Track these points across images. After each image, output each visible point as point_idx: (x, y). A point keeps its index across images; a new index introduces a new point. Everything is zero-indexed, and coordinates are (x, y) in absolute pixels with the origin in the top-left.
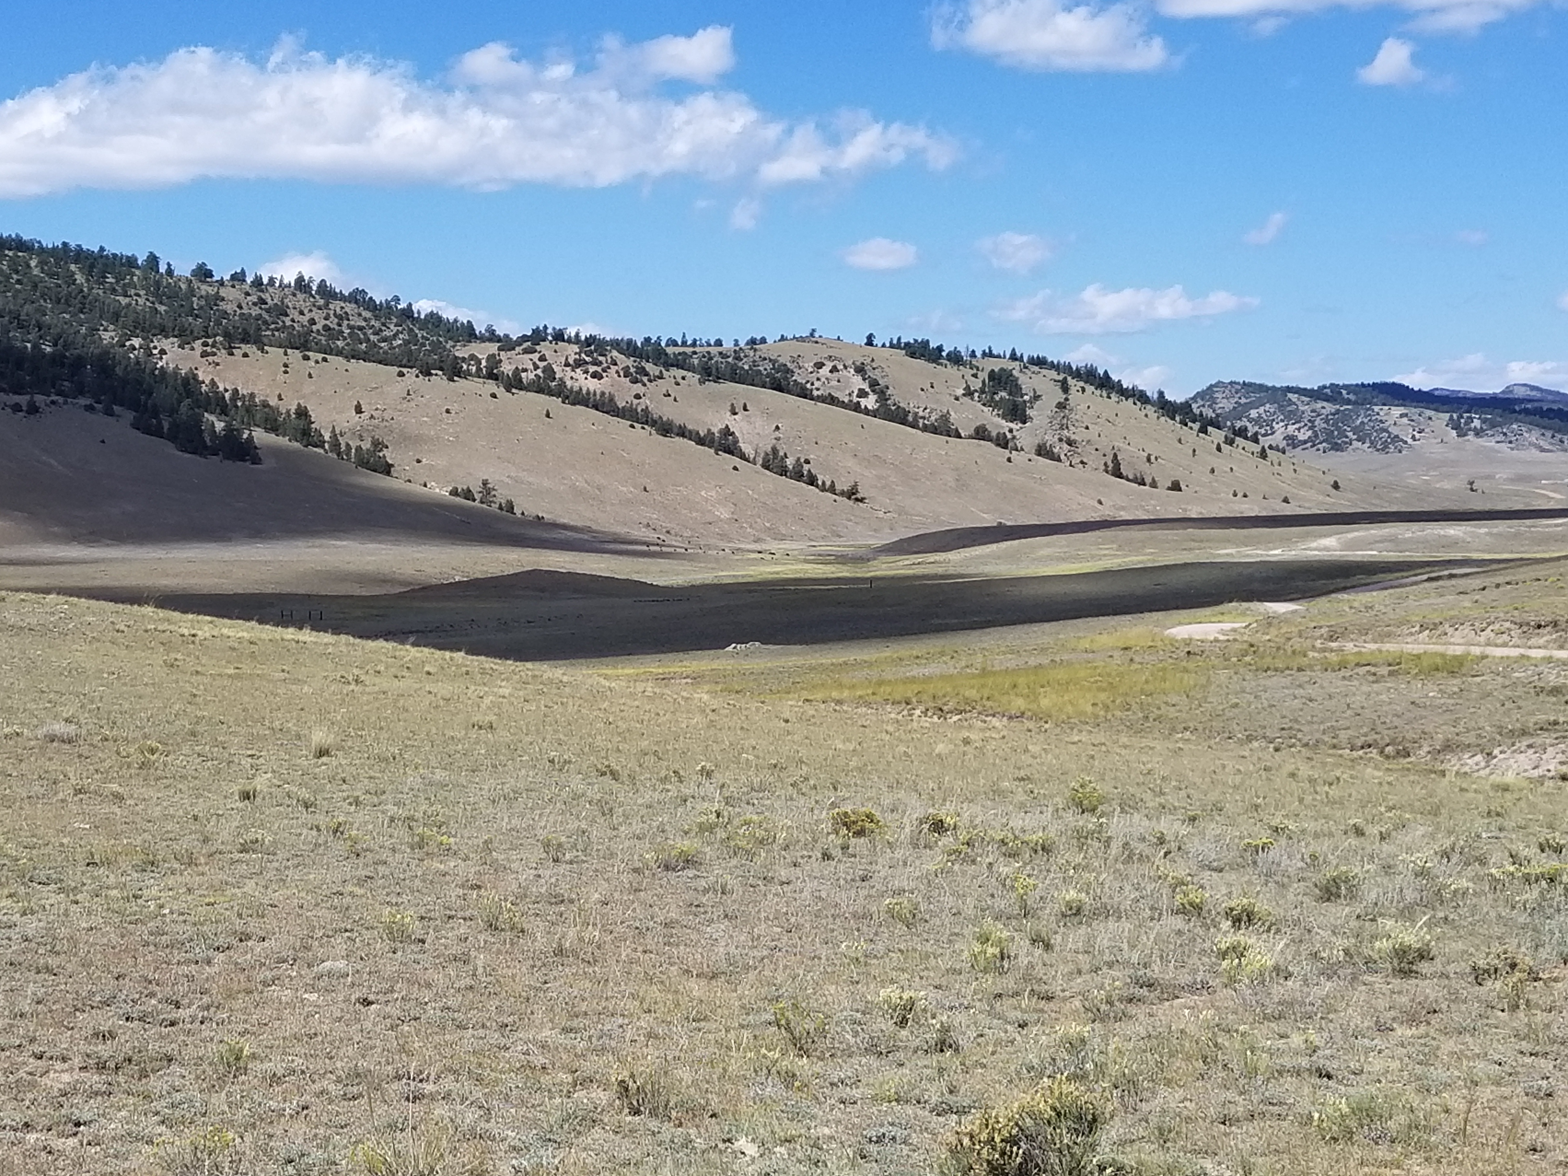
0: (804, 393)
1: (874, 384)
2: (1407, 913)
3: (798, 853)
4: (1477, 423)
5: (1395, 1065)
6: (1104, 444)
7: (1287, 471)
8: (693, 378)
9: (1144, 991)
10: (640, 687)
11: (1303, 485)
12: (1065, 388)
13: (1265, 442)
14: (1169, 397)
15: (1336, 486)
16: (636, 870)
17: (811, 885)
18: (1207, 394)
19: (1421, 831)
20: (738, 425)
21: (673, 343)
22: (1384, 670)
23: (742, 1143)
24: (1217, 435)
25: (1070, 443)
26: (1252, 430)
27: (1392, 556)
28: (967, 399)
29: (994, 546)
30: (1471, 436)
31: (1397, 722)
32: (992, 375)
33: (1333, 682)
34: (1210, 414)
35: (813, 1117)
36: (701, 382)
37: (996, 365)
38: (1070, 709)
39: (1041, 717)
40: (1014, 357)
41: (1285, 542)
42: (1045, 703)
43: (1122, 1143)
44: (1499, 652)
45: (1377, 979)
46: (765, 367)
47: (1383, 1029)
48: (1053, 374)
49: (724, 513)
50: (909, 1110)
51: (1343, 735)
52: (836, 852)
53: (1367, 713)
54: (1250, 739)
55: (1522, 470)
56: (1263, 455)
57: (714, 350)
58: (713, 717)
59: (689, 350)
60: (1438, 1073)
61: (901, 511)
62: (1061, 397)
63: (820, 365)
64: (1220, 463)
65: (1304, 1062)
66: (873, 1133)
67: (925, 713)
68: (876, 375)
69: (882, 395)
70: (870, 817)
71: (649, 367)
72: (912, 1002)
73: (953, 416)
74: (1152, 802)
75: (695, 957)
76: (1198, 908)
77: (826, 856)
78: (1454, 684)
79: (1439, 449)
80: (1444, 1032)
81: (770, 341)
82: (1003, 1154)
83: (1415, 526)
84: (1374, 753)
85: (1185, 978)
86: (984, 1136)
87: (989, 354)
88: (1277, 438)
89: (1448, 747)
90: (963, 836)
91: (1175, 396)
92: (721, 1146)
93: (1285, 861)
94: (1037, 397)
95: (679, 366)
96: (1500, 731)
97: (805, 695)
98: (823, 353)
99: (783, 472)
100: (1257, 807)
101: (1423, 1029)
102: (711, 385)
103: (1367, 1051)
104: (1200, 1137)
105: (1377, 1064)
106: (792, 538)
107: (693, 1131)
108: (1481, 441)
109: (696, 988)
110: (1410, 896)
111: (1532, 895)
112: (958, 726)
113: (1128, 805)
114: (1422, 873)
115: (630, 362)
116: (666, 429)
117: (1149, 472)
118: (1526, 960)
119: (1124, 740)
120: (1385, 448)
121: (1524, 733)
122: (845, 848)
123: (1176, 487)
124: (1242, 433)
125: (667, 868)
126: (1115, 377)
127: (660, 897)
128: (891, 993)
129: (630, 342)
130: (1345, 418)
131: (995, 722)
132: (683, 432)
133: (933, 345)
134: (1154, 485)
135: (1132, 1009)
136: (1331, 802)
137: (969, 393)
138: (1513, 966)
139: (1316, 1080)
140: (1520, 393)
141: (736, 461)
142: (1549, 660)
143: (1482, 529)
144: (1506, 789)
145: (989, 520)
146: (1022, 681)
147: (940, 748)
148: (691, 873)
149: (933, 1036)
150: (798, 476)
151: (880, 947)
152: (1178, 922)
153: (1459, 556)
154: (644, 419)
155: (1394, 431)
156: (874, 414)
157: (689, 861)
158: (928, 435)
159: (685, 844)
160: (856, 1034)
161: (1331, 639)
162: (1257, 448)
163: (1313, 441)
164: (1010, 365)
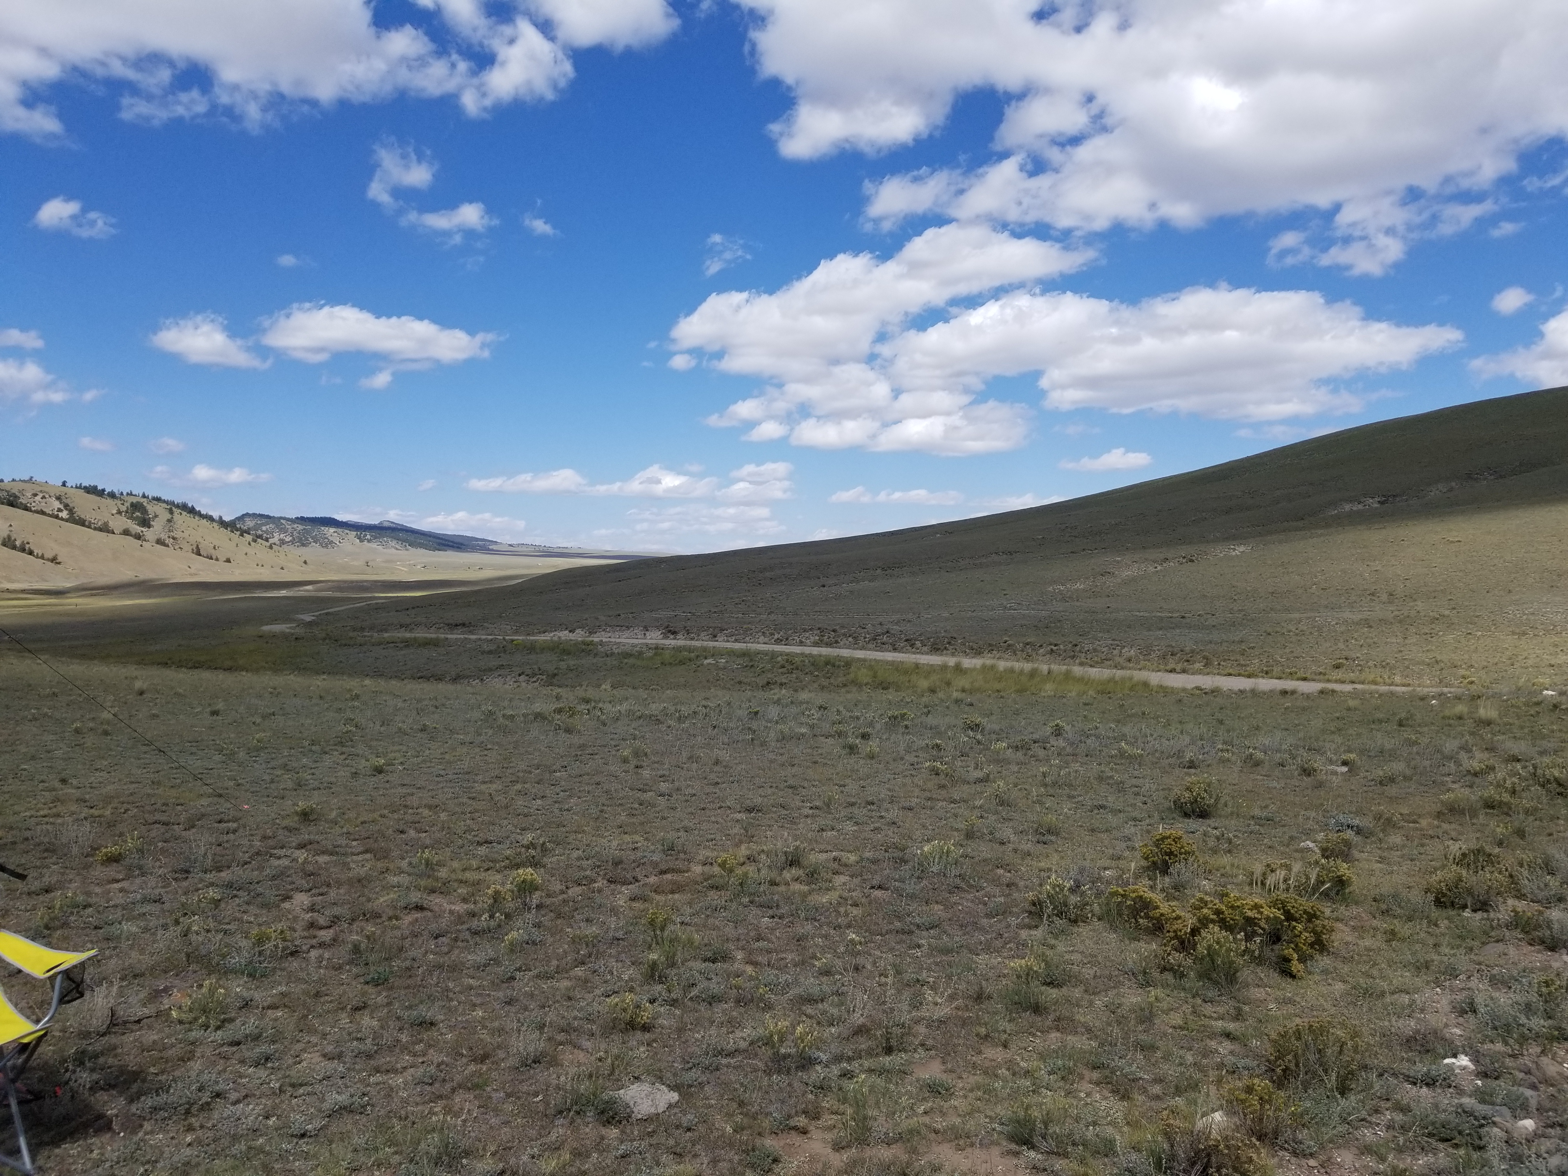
0: (26, 509)
1: (66, 506)
4: (368, 537)
6: (192, 539)
7: (282, 557)
11: (290, 561)
12: (171, 512)
13: (271, 541)
14: (224, 519)
15: (305, 562)
18: (242, 518)
22: (401, 645)
24: (249, 538)
25: (174, 538)
26: (264, 535)
28: (118, 516)
30: (366, 542)
32: (132, 505)
33: (379, 650)
34: (244, 527)
37: (134, 500)
40: (144, 496)
46: (3, 494)
48: (165, 505)
55: (389, 558)
56: (271, 547)
61: (82, 569)
62: (169, 517)
63: (35, 495)
64: (251, 552)
68: (68, 501)
69: (71, 511)
73: (111, 524)
78: (442, 650)
79: (351, 547)
81: (6, 481)
87: (130, 494)
88: (276, 540)
89: (459, 677)
91: (227, 518)
94: (156, 516)
98: (37, 489)
99: (14, 547)
106: (19, 582)
108: (370, 545)
117: (214, 554)
120: (326, 547)
124: (260, 537)
126: (197, 509)
130: (308, 532)
133: (99, 488)
134: (217, 560)
137: (119, 512)
150: (23, 550)
155: (331, 538)
156: (67, 520)
158: (97, 532)
162: (268, 544)
163: (292, 542)
164: (142, 500)
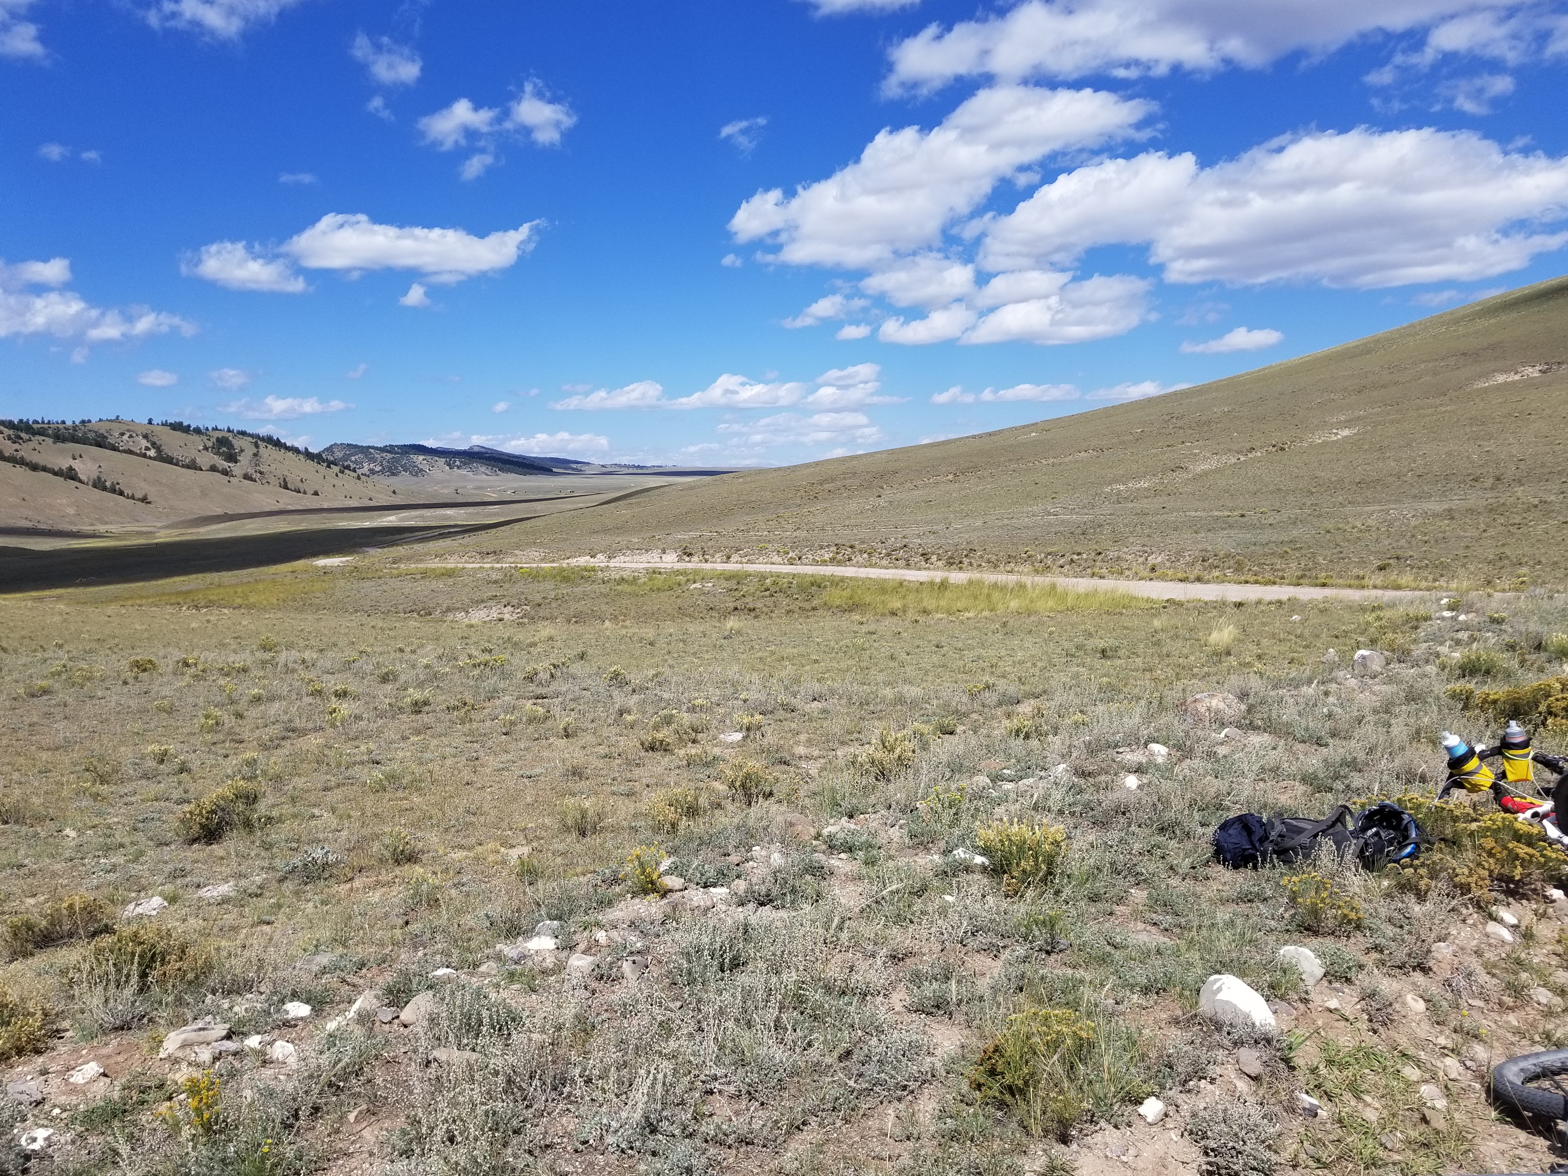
0: (114, 448)
1: (154, 444)
2: (421, 685)
3: (107, 684)
4: (458, 463)
5: (409, 754)
6: (279, 473)
7: (370, 486)
8: (50, 441)
9: (290, 734)
10: (24, 604)
11: (378, 492)
12: (257, 446)
13: (359, 472)
14: (311, 450)
15: (394, 492)
16: (15, 699)
17: (115, 698)
18: (330, 449)
19: (430, 647)
20: (77, 465)
21: (37, 422)
22: (419, 576)
23: (68, 831)
24: (336, 469)
25: (261, 473)
26: (352, 466)
27: (422, 524)
28: (205, 452)
29: (223, 525)
30: (455, 469)
31: (425, 600)
32: (218, 439)
33: (395, 583)
34: (332, 459)
35: (109, 814)
36: (54, 443)
37: (220, 435)
38: (265, 602)
39: (251, 607)
40: (229, 430)
41: (371, 519)
42: (252, 600)
43: (273, 806)
44: (471, 566)
45: (405, 716)
46: (91, 435)
47: (404, 738)
48: (250, 439)
49: (71, 511)
50: (162, 804)
51: (400, 607)
52: (131, 681)
53: (412, 596)
54: (356, 611)
55: (479, 484)
56: (359, 478)
57: (61, 426)
58: (66, 616)
59: (46, 426)
60: (428, 755)
61: (172, 508)
62: (255, 450)
63: (123, 434)
64: (338, 482)
65: (365, 758)
66: (140, 818)
67: (188, 608)
68: (155, 439)
69: (158, 449)
70: (150, 661)
71: (23, 435)
72: (166, 751)
73: (198, 460)
74: (302, 643)
75: (47, 741)
76: (320, 692)
77: (125, 683)
78: (451, 581)
79: (441, 475)
80: (432, 737)
81: (93, 421)
82: (207, 819)
83: (432, 510)
84: (415, 615)
85: (310, 725)
86: (197, 812)
87: (216, 429)
88: (365, 470)
89: (449, 610)
90: (200, 667)
91: (313, 450)
92: (56, 834)
93: (365, 667)
94: (242, 451)
95: (40, 434)
96: (472, 600)
97: (122, 603)
98: (124, 428)
99: (104, 489)
100: (353, 643)
101: (422, 736)
102: (60, 445)
103: (397, 749)
104: (312, 798)
105: (401, 754)
106: (111, 523)
107: (39, 829)
108: (460, 471)
109: (45, 756)
110: (422, 677)
111: (476, 672)
112: (206, 614)
113: (289, 647)
114: (427, 667)
115: (11, 432)
116: (34, 467)
117: (302, 487)
118: (470, 700)
119: (292, 615)
120: (416, 475)
121: (482, 601)
122: (136, 678)
123: (316, 493)
124: (348, 467)
125: (33, 696)
126: (283, 441)
127: (28, 711)
128: (155, 748)
129: (11, 422)
130: (397, 461)
131: (226, 611)
132: (45, 469)
133: (185, 424)
134: (305, 493)
135: (283, 743)
136: (390, 638)
137: (206, 448)
138: (465, 704)
139: (371, 765)
140: (476, 449)
141: (77, 484)
142: (492, 568)
143: (462, 511)
144: (472, 626)
145: (219, 511)
146: (239, 590)
147: (194, 625)
148: (45, 697)
149: (176, 767)
150: (113, 490)
151: (152, 725)
152: (310, 700)
153: (452, 523)
154: (22, 462)
155: (420, 466)
156: (154, 459)
157: (45, 691)
158: (184, 470)
159: (44, 683)
160: (135, 770)
161: (394, 563)
162: (355, 475)
163: (382, 471)
164: (227, 435)
